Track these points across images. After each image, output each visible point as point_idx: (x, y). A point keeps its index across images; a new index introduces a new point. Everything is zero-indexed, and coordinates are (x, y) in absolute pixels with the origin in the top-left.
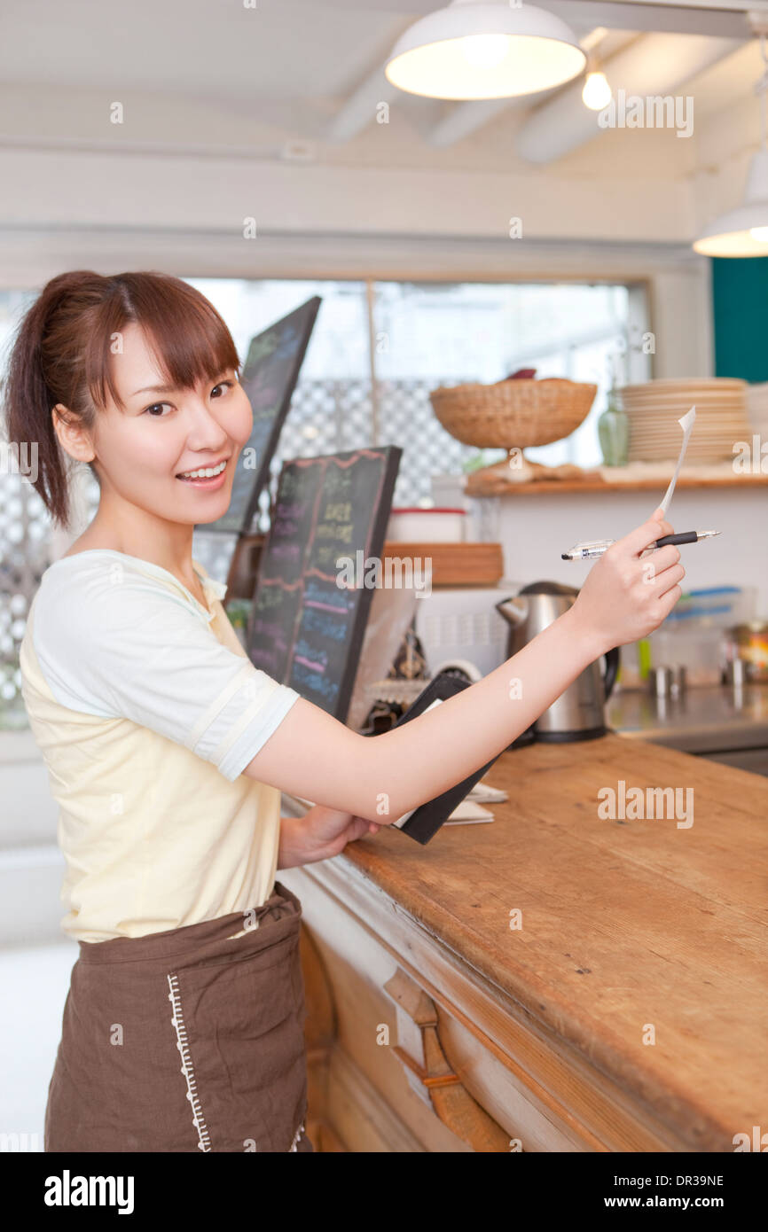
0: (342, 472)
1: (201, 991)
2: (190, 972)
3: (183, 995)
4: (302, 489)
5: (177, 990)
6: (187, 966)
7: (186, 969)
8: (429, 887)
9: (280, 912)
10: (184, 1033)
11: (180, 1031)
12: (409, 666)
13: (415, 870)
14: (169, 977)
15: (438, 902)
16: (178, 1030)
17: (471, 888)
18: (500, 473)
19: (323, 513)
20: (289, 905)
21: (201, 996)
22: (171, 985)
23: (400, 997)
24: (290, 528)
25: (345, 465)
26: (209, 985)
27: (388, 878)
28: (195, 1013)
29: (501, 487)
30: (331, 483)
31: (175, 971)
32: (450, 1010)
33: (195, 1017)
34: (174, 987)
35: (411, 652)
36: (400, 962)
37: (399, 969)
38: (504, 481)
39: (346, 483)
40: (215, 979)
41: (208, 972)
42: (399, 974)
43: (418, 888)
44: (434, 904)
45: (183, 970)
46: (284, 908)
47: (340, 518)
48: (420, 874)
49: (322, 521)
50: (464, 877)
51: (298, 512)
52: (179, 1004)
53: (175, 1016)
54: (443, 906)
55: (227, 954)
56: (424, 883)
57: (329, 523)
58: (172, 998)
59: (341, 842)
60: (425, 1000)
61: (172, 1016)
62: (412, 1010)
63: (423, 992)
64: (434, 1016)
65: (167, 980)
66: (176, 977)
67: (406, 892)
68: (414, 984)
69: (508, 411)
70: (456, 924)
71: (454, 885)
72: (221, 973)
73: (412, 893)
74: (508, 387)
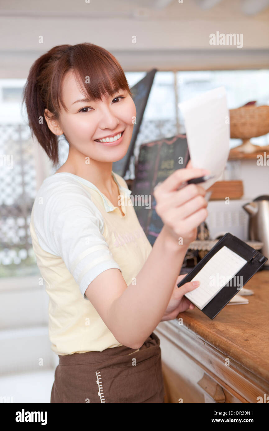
0: (169, 146)
1: (112, 379)
2: (106, 370)
3: (103, 381)
4: (150, 156)
5: (100, 379)
6: (105, 368)
7: (104, 369)
8: (222, 332)
9: (149, 345)
10: (104, 399)
11: (102, 398)
12: (202, 235)
13: (213, 324)
14: (96, 372)
15: (227, 338)
16: (101, 397)
17: (242, 332)
18: (240, 150)
19: (160, 165)
20: (154, 341)
21: (112, 382)
22: (97, 376)
23: (206, 388)
24: (145, 175)
25: (170, 143)
26: (115, 377)
27: (200, 328)
28: (109, 390)
29: (241, 156)
30: (163, 152)
31: (99, 370)
32: (232, 393)
33: (109, 392)
34: (99, 377)
35: (202, 229)
36: (205, 370)
37: (205, 374)
38: (242, 153)
39: (171, 151)
40: (118, 374)
41: (115, 371)
42: (205, 376)
43: (216, 332)
44: (225, 339)
45: (102, 369)
46: (152, 343)
47: (168, 167)
48: (216, 326)
49: (160, 169)
50: (238, 327)
51: (149, 166)
52: (101, 385)
53: (100, 391)
54: (230, 340)
55: (124, 363)
56: (219, 330)
57: (163, 170)
58: (98, 382)
59: (175, 313)
60: (219, 389)
61: (98, 391)
62: (213, 394)
63: (218, 385)
64: (224, 397)
65: (96, 374)
66: (99, 373)
67: (210, 334)
68: (213, 381)
69: (243, 121)
70: (238, 348)
71: (234, 331)
72: (121, 372)
73: (213, 334)
74: (243, 110)
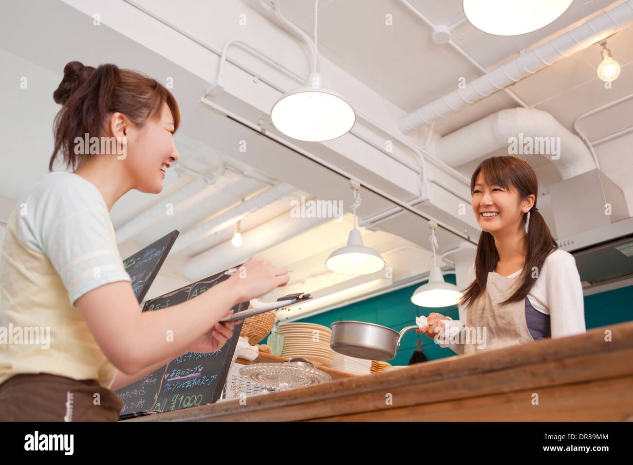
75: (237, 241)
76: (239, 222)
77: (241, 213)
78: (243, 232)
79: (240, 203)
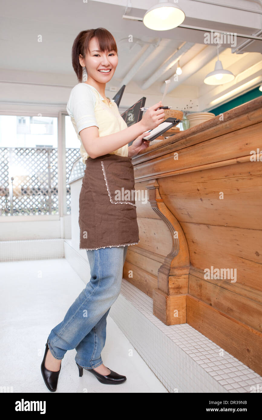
11: (104, 171)
28: (107, 168)
61: (102, 169)
65: (101, 162)
75: (179, 71)
76: (179, 61)
77: (177, 57)
78: (182, 67)
79: (176, 51)
